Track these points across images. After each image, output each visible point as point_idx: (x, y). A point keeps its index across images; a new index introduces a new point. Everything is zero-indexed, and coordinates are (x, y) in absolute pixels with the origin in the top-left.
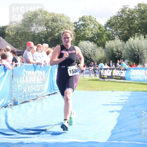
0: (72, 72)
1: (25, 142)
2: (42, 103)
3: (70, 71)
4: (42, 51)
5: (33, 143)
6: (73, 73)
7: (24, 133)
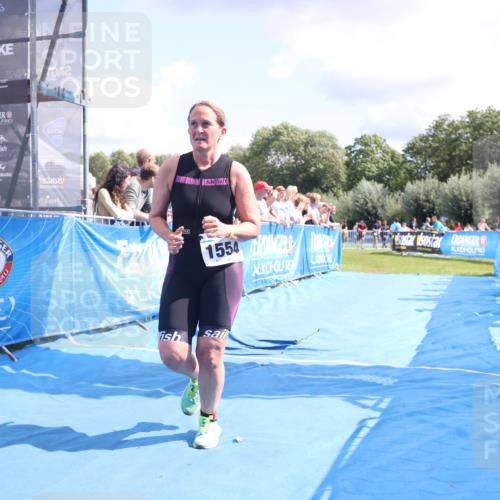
0: (214, 252)
1: (259, 363)
2: (288, 294)
3: (209, 248)
4: (285, 200)
5: (272, 365)
6: (218, 255)
7: (256, 345)
